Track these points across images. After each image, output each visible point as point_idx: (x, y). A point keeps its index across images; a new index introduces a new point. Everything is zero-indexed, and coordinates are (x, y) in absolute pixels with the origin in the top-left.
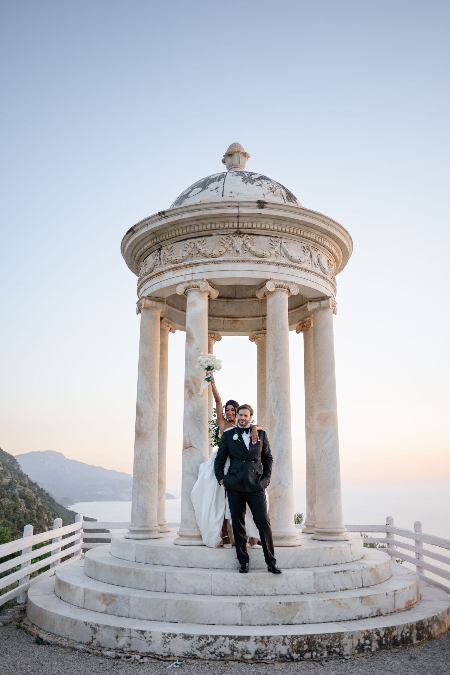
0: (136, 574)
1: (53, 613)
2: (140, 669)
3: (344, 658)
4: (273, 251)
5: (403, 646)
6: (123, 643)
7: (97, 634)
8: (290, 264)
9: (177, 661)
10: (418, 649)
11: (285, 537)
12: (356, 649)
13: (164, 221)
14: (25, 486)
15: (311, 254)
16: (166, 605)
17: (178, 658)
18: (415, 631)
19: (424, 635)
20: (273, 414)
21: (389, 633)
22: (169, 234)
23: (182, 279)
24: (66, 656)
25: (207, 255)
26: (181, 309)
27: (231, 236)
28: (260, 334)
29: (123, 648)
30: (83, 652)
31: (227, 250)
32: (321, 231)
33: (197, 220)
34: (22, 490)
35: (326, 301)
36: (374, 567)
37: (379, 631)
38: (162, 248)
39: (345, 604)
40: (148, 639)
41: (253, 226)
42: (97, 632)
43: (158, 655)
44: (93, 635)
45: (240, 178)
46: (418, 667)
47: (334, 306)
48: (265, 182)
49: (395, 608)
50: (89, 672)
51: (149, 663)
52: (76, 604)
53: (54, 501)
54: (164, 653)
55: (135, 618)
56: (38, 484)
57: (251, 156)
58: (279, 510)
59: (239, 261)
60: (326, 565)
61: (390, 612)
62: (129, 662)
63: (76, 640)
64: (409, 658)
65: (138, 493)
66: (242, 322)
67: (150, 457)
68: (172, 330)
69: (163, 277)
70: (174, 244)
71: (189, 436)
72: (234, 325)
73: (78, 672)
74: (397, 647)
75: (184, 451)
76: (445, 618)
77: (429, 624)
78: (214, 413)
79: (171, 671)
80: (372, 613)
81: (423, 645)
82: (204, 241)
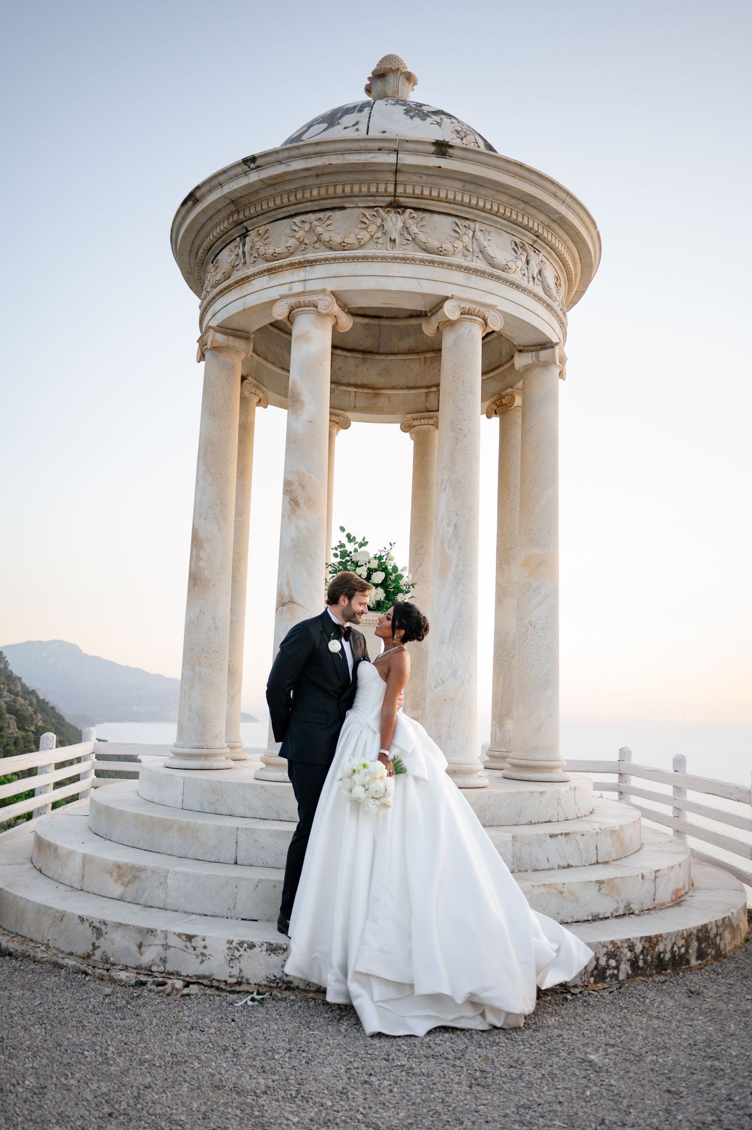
0: (183, 829)
1: (21, 898)
2: (182, 1007)
3: (569, 992)
4: (459, 245)
5: (673, 971)
6: (152, 957)
7: (102, 939)
8: (490, 271)
9: (255, 993)
10: (699, 975)
11: (459, 770)
12: (592, 976)
13: (254, 177)
14: (17, 695)
15: (528, 258)
16: (236, 887)
17: (257, 986)
18: (695, 944)
19: (709, 950)
20: (447, 549)
21: (650, 946)
22: (263, 204)
23: (284, 290)
24: (41, 978)
25: (334, 244)
26: (280, 366)
27: (381, 210)
28: (421, 419)
29: (150, 967)
30: (75, 973)
31: (372, 237)
32: (548, 214)
33: (318, 175)
34: (11, 701)
35: (550, 350)
36: (617, 828)
37: (633, 943)
38: (248, 233)
39: (570, 893)
40: (200, 950)
41: (424, 193)
42: (102, 935)
43: (218, 981)
44: (94, 940)
45: (401, 109)
46: (707, 1010)
47: (563, 361)
48: (446, 120)
49: (656, 901)
50: (82, 1013)
51: (200, 996)
52: (67, 882)
53: (63, 720)
54: (230, 976)
55: (176, 911)
56: (37, 692)
57: (419, 82)
58: (450, 722)
59: (394, 259)
60: (532, 822)
61: (646, 908)
62: (162, 994)
63: (62, 949)
64: (687, 993)
65: (191, 688)
66: (389, 397)
67: (215, 623)
68: (262, 402)
69: (248, 288)
70: (272, 224)
71: (288, 583)
72: (373, 402)
73: (61, 1012)
74: (664, 972)
75: (278, 611)
76: (740, 921)
77: (717, 930)
78: (335, 551)
79: (241, 1011)
80: (617, 910)
81: (707, 968)
82: (328, 218)
